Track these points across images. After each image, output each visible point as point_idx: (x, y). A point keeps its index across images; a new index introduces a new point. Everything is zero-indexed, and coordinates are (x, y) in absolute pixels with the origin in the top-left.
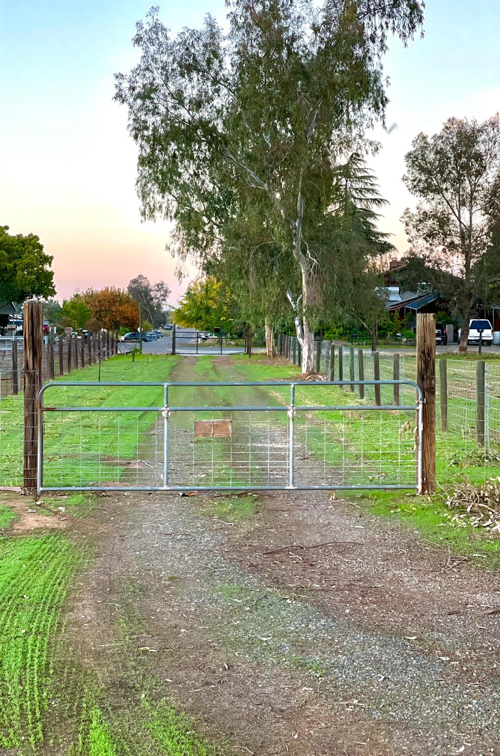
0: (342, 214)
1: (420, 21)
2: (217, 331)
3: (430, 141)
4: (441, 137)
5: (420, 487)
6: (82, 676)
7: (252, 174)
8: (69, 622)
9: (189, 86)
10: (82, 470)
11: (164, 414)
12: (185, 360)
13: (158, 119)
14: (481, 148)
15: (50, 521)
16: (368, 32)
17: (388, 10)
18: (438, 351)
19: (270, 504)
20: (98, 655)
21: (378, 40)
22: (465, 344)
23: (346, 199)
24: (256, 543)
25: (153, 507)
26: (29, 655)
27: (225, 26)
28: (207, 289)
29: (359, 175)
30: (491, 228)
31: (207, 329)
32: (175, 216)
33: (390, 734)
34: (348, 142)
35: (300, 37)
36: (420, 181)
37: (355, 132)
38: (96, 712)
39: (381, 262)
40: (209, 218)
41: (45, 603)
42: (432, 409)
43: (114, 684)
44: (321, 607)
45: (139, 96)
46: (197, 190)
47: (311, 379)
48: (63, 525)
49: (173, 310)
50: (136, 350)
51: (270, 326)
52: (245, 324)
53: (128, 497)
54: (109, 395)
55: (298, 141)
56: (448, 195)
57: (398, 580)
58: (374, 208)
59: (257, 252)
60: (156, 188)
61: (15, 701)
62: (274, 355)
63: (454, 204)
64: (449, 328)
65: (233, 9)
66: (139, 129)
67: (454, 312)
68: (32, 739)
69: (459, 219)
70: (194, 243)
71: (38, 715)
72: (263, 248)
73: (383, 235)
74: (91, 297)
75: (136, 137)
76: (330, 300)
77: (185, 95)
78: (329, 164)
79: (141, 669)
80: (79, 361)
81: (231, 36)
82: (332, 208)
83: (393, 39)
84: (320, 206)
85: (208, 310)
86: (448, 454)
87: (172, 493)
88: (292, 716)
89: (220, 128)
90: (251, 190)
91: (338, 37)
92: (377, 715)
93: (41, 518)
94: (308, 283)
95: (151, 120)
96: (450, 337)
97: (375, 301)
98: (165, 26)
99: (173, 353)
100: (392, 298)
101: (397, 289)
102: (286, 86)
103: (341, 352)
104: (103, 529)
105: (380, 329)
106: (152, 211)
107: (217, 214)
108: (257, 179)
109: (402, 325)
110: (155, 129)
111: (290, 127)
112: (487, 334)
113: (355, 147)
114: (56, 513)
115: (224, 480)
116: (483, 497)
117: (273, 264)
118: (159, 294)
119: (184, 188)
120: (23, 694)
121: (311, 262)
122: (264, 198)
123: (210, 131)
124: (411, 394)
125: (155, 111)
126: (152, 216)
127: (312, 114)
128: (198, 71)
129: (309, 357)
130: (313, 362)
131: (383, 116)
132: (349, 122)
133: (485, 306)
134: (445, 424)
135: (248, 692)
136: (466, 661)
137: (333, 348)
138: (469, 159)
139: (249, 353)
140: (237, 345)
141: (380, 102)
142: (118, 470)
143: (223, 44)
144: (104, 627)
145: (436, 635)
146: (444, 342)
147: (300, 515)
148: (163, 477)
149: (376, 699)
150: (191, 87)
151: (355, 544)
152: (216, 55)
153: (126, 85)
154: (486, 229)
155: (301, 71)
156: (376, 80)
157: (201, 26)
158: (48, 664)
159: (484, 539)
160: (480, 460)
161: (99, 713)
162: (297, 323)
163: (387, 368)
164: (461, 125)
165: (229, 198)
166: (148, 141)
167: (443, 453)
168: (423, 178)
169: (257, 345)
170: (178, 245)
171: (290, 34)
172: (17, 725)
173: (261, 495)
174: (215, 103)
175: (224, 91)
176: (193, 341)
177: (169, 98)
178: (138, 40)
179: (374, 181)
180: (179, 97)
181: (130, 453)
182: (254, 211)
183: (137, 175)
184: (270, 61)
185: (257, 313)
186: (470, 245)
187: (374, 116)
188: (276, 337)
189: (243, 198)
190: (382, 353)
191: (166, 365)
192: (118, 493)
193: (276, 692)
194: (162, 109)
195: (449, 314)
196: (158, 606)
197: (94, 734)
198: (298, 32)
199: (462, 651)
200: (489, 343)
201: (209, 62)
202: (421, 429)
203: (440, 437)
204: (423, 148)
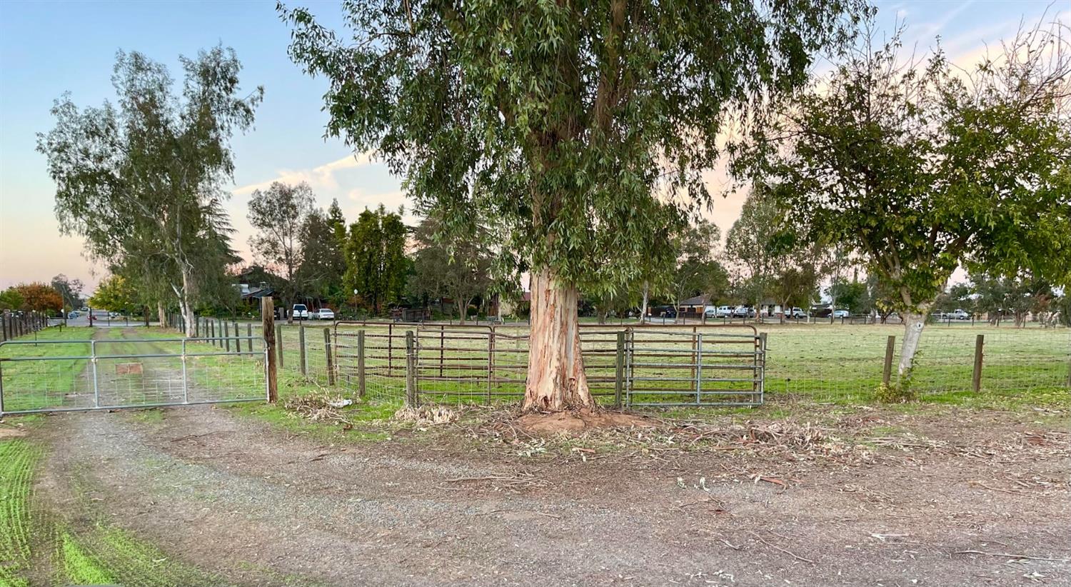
0: (207, 237)
1: (253, 120)
2: (123, 312)
3: (263, 195)
4: (269, 193)
5: (268, 399)
6: (52, 517)
7: (143, 207)
8: (37, 490)
9: (93, 146)
10: (32, 400)
11: (93, 360)
12: (101, 331)
13: (71, 166)
14: (294, 201)
15: (13, 432)
16: (219, 123)
17: (231, 110)
18: (276, 324)
19: (172, 413)
20: (62, 506)
21: (226, 130)
22: (291, 319)
23: (210, 228)
24: (165, 436)
25: (90, 420)
26: (12, 510)
27: (118, 109)
28: (114, 283)
29: (218, 213)
30: (303, 250)
31: (115, 311)
32: (87, 234)
33: (257, 525)
34: (209, 192)
35: (172, 121)
36: (258, 219)
37: (213, 185)
38: (66, 536)
39: (236, 269)
40: (112, 236)
41: (18, 480)
42: (274, 354)
43: (76, 520)
44: (212, 467)
45: (55, 150)
46: (101, 216)
47: (194, 338)
48: (23, 434)
49: (88, 298)
50: (62, 324)
51: (162, 308)
52: (143, 306)
53: (69, 415)
54: (44, 353)
55: (174, 187)
56: (276, 229)
57: (259, 449)
58: (229, 234)
59: (150, 259)
60: (71, 214)
61: (7, 535)
62: (166, 327)
63: (280, 234)
64: (281, 310)
65: (123, 97)
66: (56, 173)
67: (284, 299)
68: (23, 554)
69: (284, 243)
70: (103, 252)
71: (25, 541)
72: (155, 257)
73: (236, 252)
74: (23, 289)
75: (54, 177)
76: (204, 291)
77: (90, 151)
78: (197, 204)
79: (95, 510)
80: (19, 331)
81: (123, 114)
82: (201, 233)
83: (235, 129)
84: (193, 230)
85: (116, 297)
86: (284, 381)
87: (102, 411)
88: (196, 524)
89: (118, 176)
90: (143, 218)
91: (199, 124)
92: (249, 517)
93: (6, 430)
94: (187, 280)
95: (65, 166)
96: (282, 315)
97: (233, 292)
98: (75, 104)
99: (91, 326)
100: (244, 291)
101: (247, 286)
102: (165, 152)
103: (212, 324)
104: (54, 434)
105: (237, 310)
106: (68, 229)
107: (118, 233)
108: (147, 211)
109: (252, 308)
110: (69, 173)
111: (168, 178)
112: (304, 313)
113: (214, 195)
114: (16, 427)
115: (138, 401)
116: (306, 402)
117: (162, 267)
118: (76, 287)
119: (92, 215)
120: (12, 531)
121: (189, 267)
122: (153, 225)
123: (111, 178)
124: (260, 347)
125: (68, 161)
126: (68, 232)
127: (183, 171)
128: (99, 136)
129: (191, 327)
130: (194, 331)
131: (233, 177)
132: (209, 178)
133: (302, 297)
134: (282, 364)
135: (168, 514)
136: (299, 485)
137: (207, 322)
138: (287, 207)
139: (147, 325)
140: (138, 321)
141: (229, 168)
142: (60, 399)
143: (117, 120)
144: (64, 490)
145: (281, 474)
146: (278, 318)
147: (193, 419)
148: (95, 400)
149: (248, 510)
150: (95, 147)
151: (230, 432)
152: (113, 128)
153: (45, 141)
154: (301, 250)
155: (173, 143)
156: (226, 154)
157: (100, 107)
158: (26, 514)
159: (307, 424)
160: (304, 383)
161: (68, 536)
162: (181, 305)
163: (243, 334)
164: (282, 187)
165: (127, 223)
166: (63, 180)
167: (282, 381)
168: (260, 217)
169: (152, 320)
170: (90, 253)
171: (165, 118)
172: (11, 548)
173: (165, 409)
174: (113, 158)
175: (119, 151)
176: (105, 318)
177: (78, 153)
178: (55, 111)
179: (228, 218)
180: (86, 154)
181: (67, 388)
182: (146, 231)
183: (56, 204)
184: (151, 136)
185: (153, 299)
186: (291, 260)
187: (226, 176)
188: (166, 315)
189: (137, 223)
190: (240, 325)
191: (85, 335)
192: (62, 413)
193: (186, 512)
194: (73, 160)
195: (281, 301)
196: (101, 475)
197: (66, 548)
198: (170, 118)
199: (297, 481)
200: (306, 319)
201: (107, 131)
202: (267, 365)
203: (279, 372)
204: (260, 199)
